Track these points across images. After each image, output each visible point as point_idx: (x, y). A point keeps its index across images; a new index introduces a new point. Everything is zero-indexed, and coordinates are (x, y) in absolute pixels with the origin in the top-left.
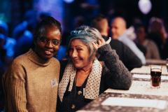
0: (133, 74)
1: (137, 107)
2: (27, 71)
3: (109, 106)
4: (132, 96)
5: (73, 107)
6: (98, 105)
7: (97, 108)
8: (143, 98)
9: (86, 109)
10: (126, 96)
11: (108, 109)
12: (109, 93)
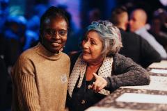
0: (151, 69)
1: (153, 104)
2: (36, 65)
3: (124, 103)
4: (149, 92)
5: (83, 102)
6: (112, 101)
7: (110, 105)
8: (161, 94)
9: (99, 106)
10: (142, 92)
11: (122, 105)
12: (125, 89)
